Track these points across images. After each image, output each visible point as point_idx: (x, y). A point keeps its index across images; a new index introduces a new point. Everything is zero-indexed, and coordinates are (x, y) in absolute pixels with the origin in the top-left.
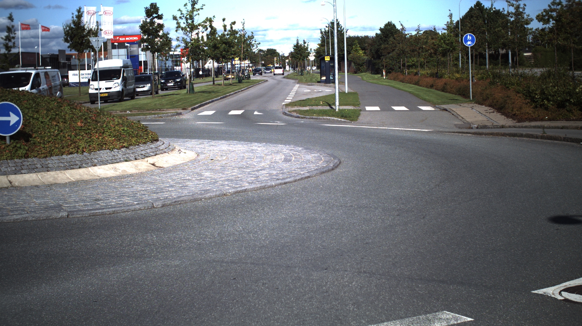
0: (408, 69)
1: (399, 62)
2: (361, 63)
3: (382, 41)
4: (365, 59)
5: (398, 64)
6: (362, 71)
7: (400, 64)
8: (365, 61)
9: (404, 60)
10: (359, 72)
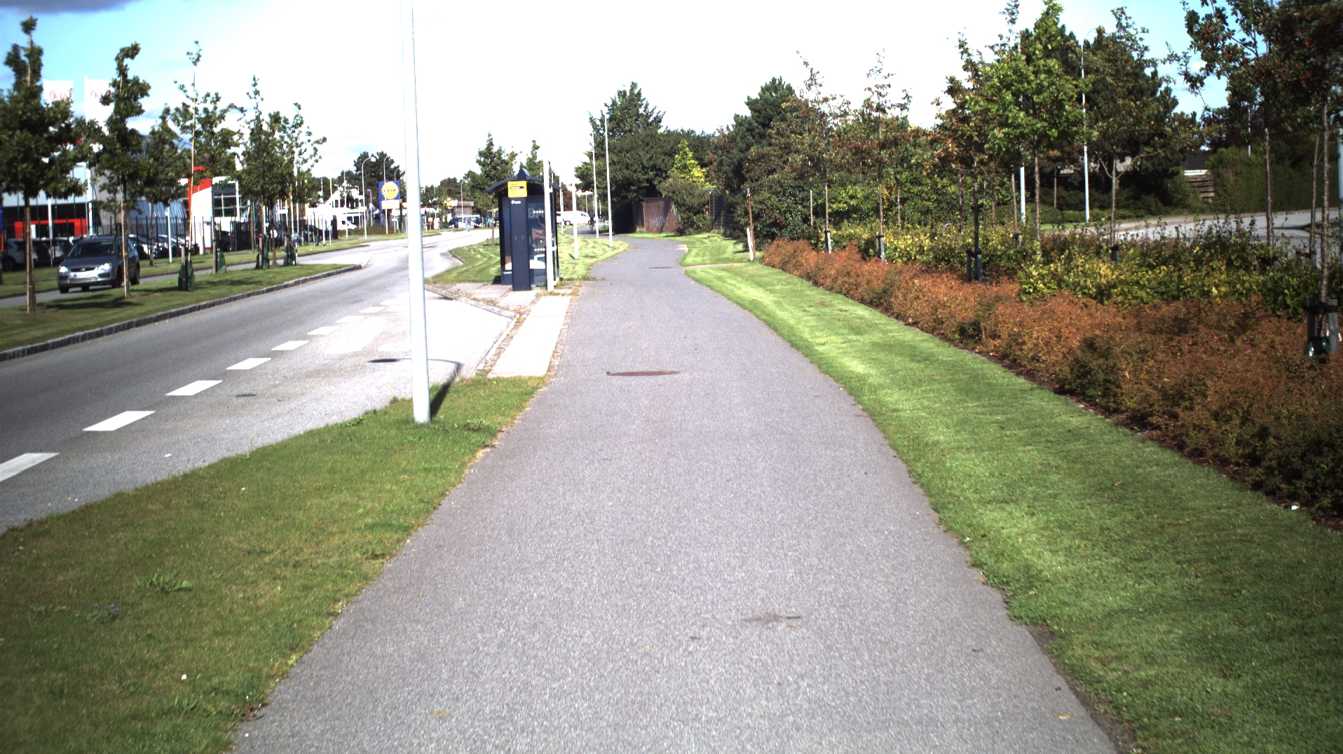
0: (837, 225)
1: (803, 200)
2: (695, 202)
3: (754, 138)
4: (707, 191)
5: (800, 207)
6: (698, 227)
7: (807, 207)
8: (707, 198)
9: (820, 194)
10: (691, 230)
